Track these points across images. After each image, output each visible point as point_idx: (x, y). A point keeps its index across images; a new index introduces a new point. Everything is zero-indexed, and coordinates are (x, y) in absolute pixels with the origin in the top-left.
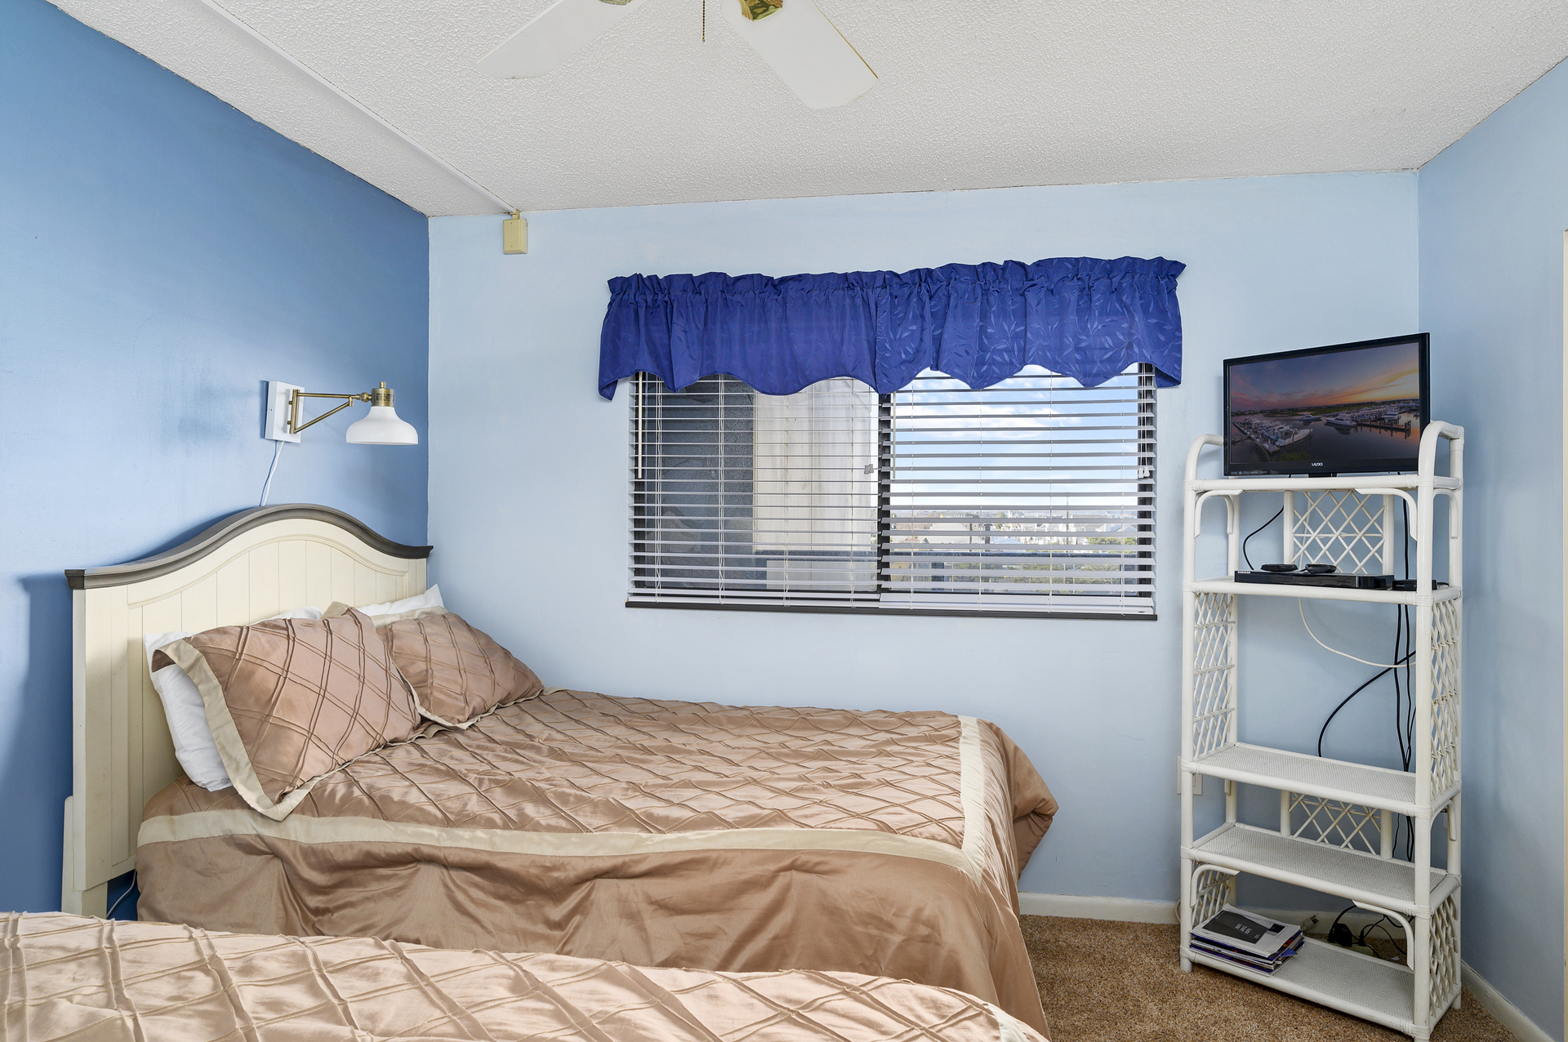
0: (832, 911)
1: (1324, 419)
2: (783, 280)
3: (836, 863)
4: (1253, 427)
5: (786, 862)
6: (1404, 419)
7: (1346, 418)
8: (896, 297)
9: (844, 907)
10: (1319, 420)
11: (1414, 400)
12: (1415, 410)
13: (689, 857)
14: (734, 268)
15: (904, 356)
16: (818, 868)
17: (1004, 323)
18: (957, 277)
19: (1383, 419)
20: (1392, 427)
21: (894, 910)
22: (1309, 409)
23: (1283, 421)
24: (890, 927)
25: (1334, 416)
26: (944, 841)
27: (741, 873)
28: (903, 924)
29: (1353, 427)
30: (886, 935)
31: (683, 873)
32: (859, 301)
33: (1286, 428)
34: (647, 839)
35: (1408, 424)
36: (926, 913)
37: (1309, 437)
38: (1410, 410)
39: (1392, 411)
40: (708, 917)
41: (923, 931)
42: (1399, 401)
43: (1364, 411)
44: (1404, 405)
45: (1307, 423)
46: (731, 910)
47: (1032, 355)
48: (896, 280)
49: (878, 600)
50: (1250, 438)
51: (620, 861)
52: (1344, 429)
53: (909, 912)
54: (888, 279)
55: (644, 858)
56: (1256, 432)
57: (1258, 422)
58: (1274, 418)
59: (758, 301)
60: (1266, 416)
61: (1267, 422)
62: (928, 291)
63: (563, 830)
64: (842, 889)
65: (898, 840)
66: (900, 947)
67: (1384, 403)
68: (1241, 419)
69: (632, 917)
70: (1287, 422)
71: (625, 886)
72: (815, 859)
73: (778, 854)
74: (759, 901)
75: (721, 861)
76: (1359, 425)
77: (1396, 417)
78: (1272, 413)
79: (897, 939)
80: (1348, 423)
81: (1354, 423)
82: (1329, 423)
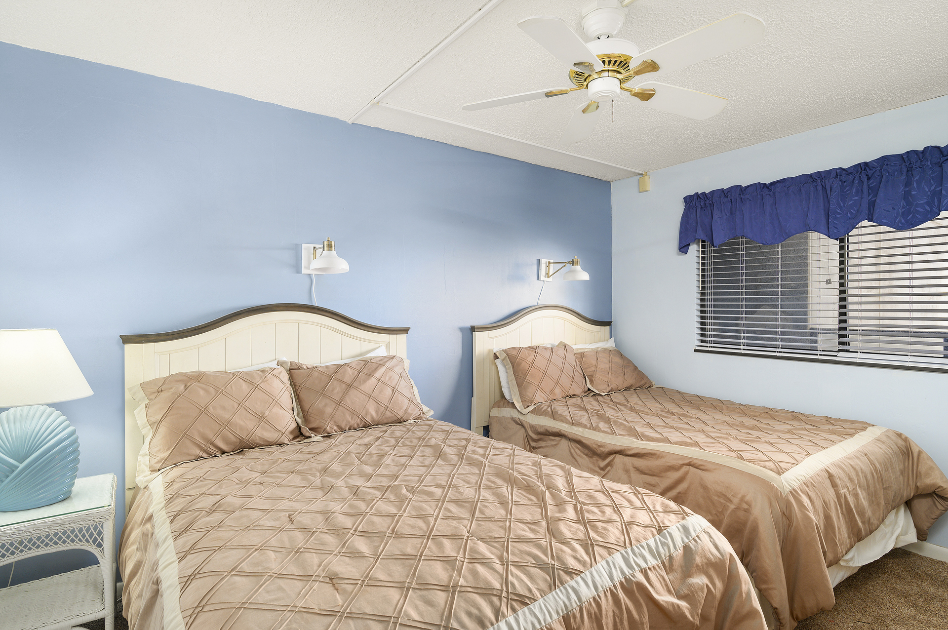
0: (705, 488)
2: (772, 184)
3: (709, 466)
5: (687, 461)
8: (845, 182)
9: (709, 486)
13: (648, 452)
15: (849, 216)
16: (701, 467)
17: (925, 186)
18: (889, 163)
21: (732, 493)
24: (730, 501)
26: (771, 470)
27: (668, 462)
28: (736, 500)
30: (729, 504)
31: (647, 458)
32: (820, 188)
34: (636, 442)
36: (747, 498)
40: (654, 478)
41: (745, 506)
46: (662, 477)
47: (945, 205)
48: (844, 172)
49: (836, 356)
51: (623, 448)
53: (739, 496)
54: (839, 173)
55: (632, 449)
59: (759, 196)
62: (867, 175)
63: (608, 433)
64: (709, 478)
65: (746, 464)
66: (734, 511)
69: (627, 471)
71: (626, 459)
72: (700, 463)
73: (684, 457)
74: (675, 476)
75: (661, 456)
79: (732, 507)
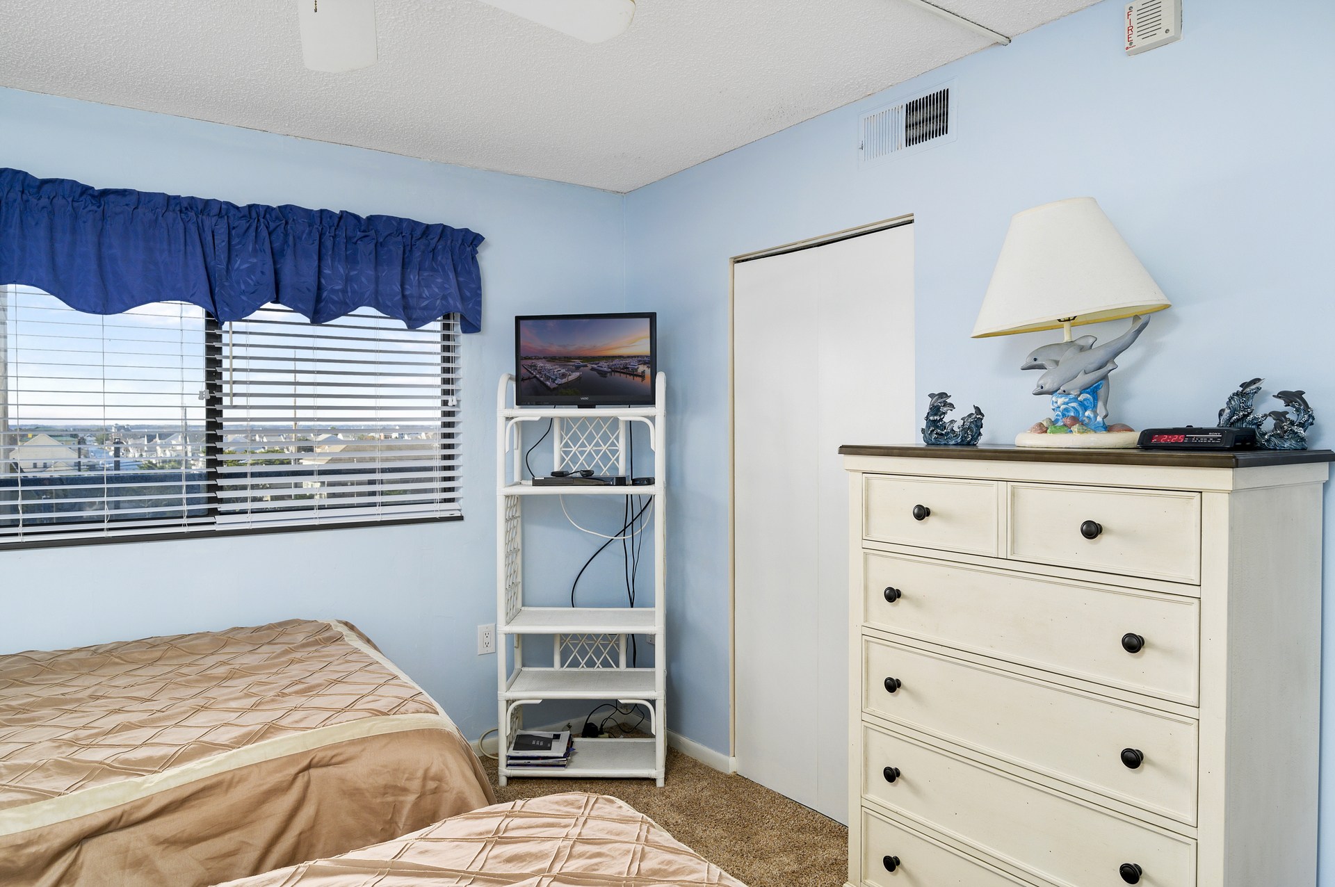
0: (353, 793)
1: (590, 366)
2: (105, 192)
3: (351, 751)
4: (538, 369)
5: (305, 763)
6: (641, 368)
7: (604, 366)
8: (234, 228)
9: (363, 786)
10: (586, 366)
11: (647, 357)
12: (647, 363)
13: (201, 785)
14: (41, 170)
15: (243, 287)
16: (334, 761)
17: (339, 266)
18: (295, 218)
19: (628, 368)
20: (633, 373)
21: (406, 776)
22: (579, 358)
23: (560, 366)
24: (405, 790)
25: (596, 364)
26: (427, 712)
27: (261, 785)
28: (415, 785)
29: (609, 372)
30: (401, 798)
31: (193, 803)
32: (193, 229)
33: (563, 371)
34: (144, 782)
35: (643, 372)
36: (433, 771)
37: (579, 378)
38: (645, 363)
39: (633, 363)
40: (227, 837)
41: (432, 785)
42: (638, 357)
43: (616, 362)
44: (641, 359)
45: (578, 368)
46: (252, 822)
48: (233, 212)
49: (213, 523)
50: (535, 377)
51: (118, 812)
52: (603, 374)
53: (420, 774)
54: (225, 210)
55: (147, 801)
56: (540, 373)
57: (542, 365)
58: (554, 363)
60: (548, 361)
61: (548, 366)
62: (267, 227)
63: (25, 802)
64: (359, 771)
65: (393, 720)
66: (416, 804)
67: (629, 357)
68: (529, 362)
69: (139, 864)
70: (564, 366)
71: (121, 837)
72: (330, 753)
73: (292, 759)
74: (284, 804)
75: (236, 780)
76: (613, 371)
77: (636, 367)
78: (552, 359)
79: (411, 798)
80: (606, 369)
81: (610, 370)
82: (593, 369)
